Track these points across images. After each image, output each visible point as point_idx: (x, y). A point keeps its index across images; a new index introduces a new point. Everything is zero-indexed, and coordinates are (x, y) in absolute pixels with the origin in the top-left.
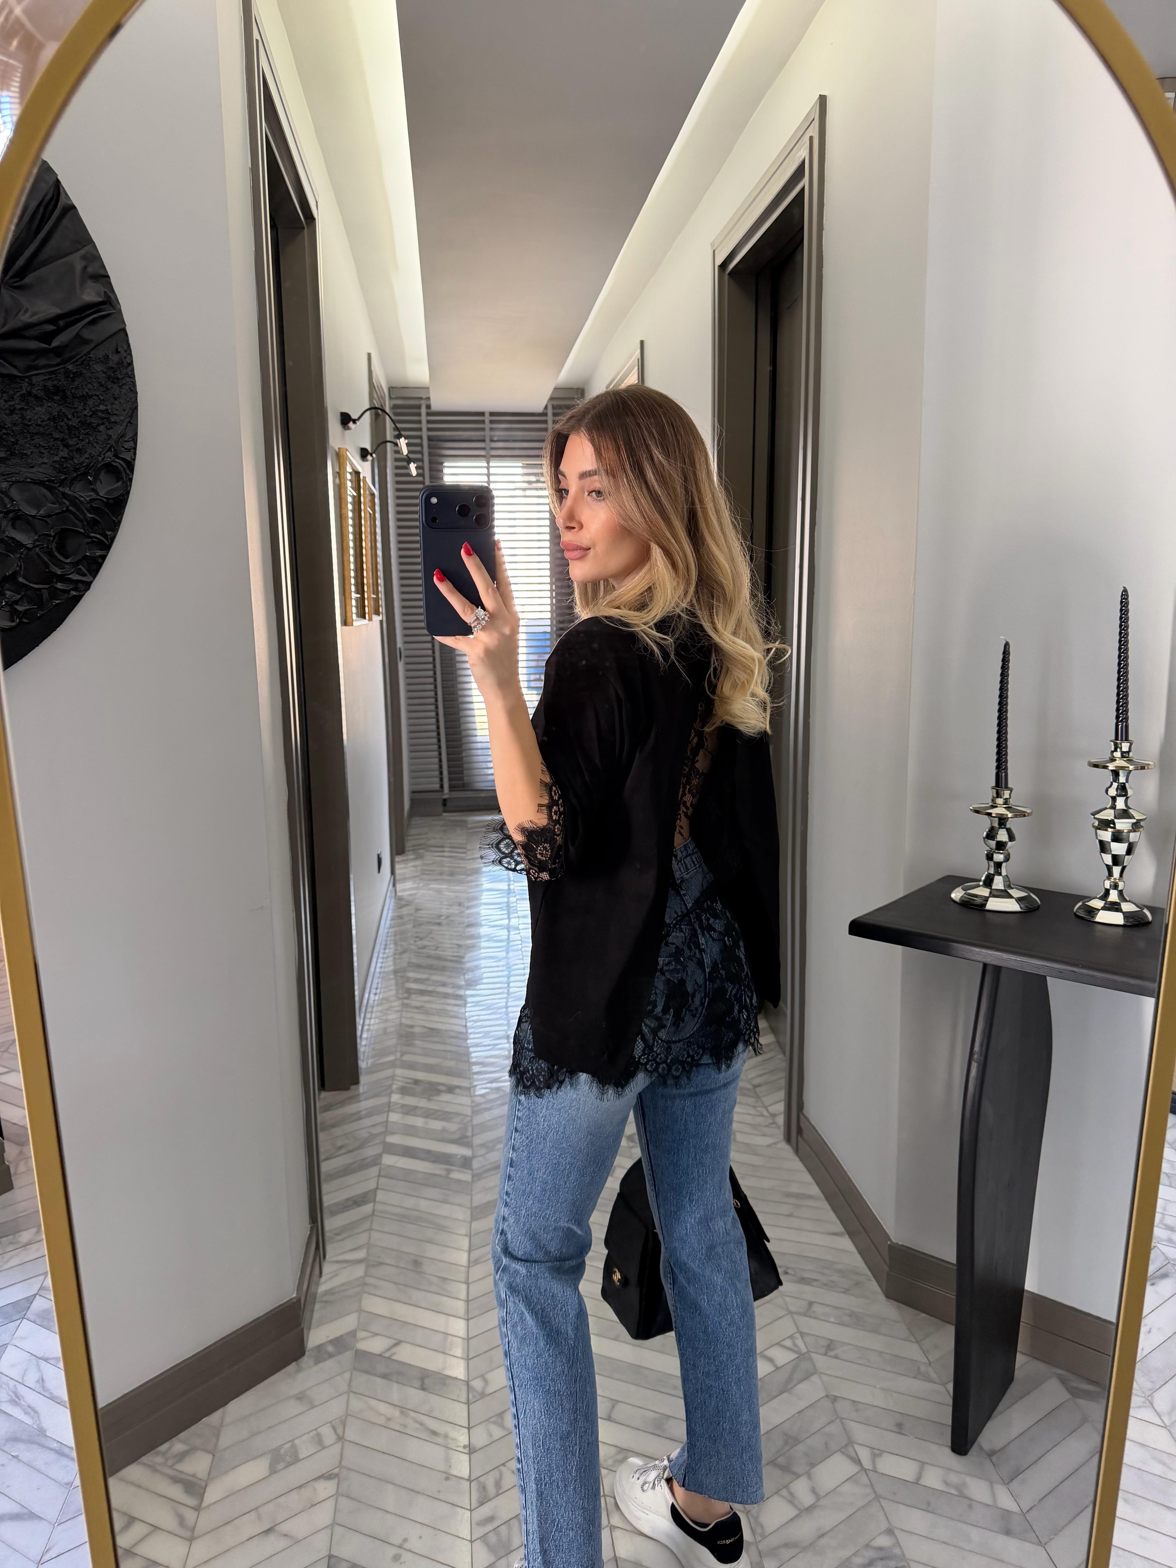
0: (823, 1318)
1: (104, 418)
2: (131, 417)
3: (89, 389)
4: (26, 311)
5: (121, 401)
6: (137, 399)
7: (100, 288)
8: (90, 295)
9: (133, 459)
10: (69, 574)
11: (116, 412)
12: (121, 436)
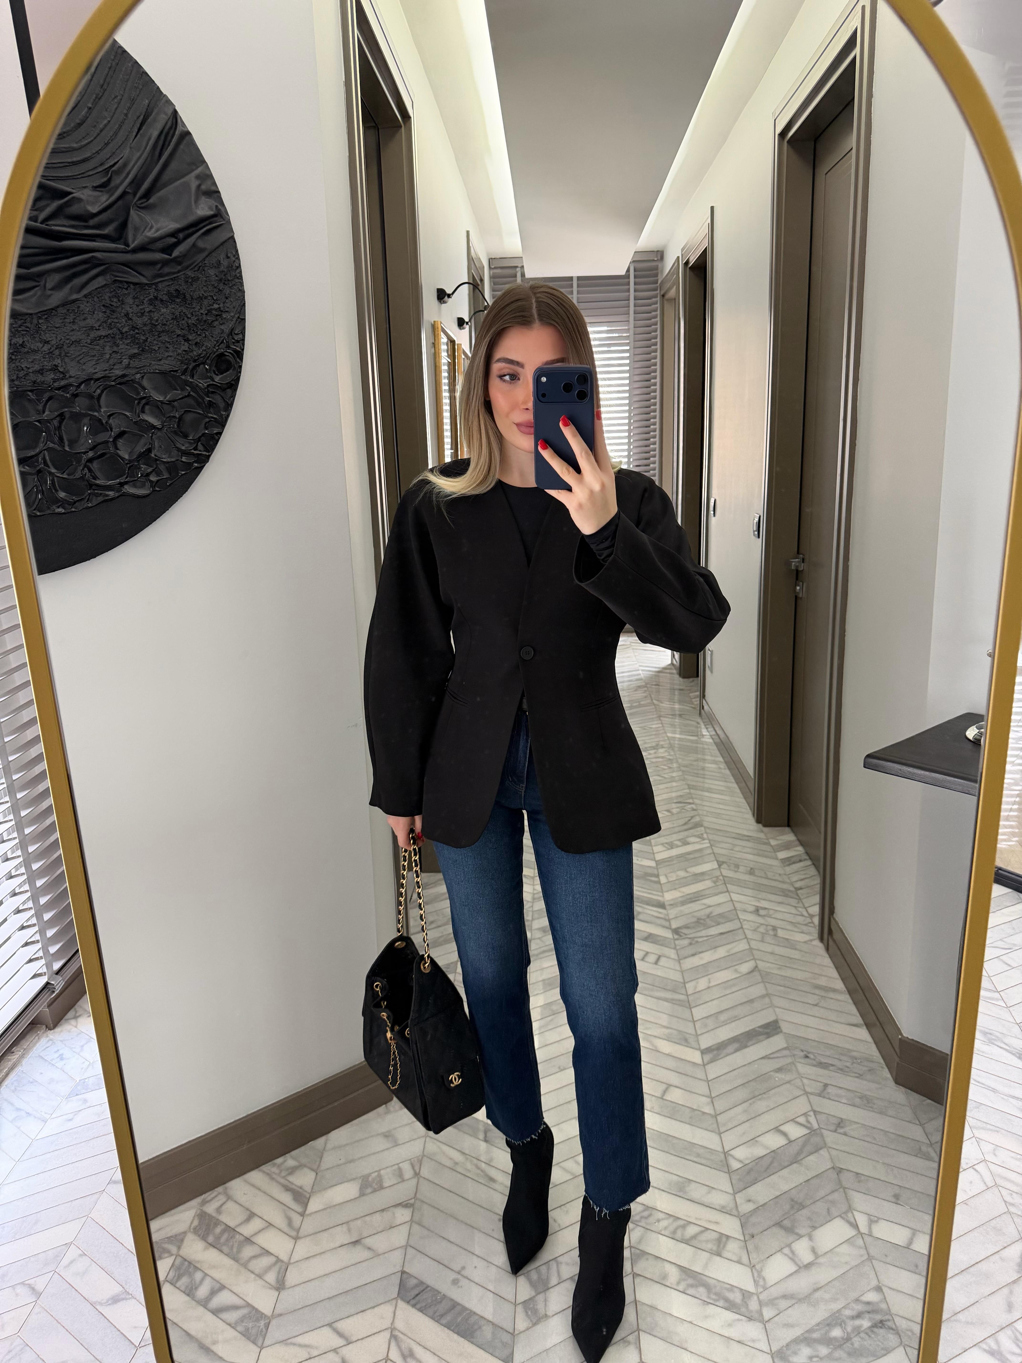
0: (836, 1099)
1: (217, 315)
2: (240, 313)
3: (205, 292)
4: (151, 228)
5: (232, 300)
6: (244, 297)
7: (212, 202)
8: (203, 209)
9: (242, 349)
10: (191, 449)
11: (227, 310)
12: (232, 330)
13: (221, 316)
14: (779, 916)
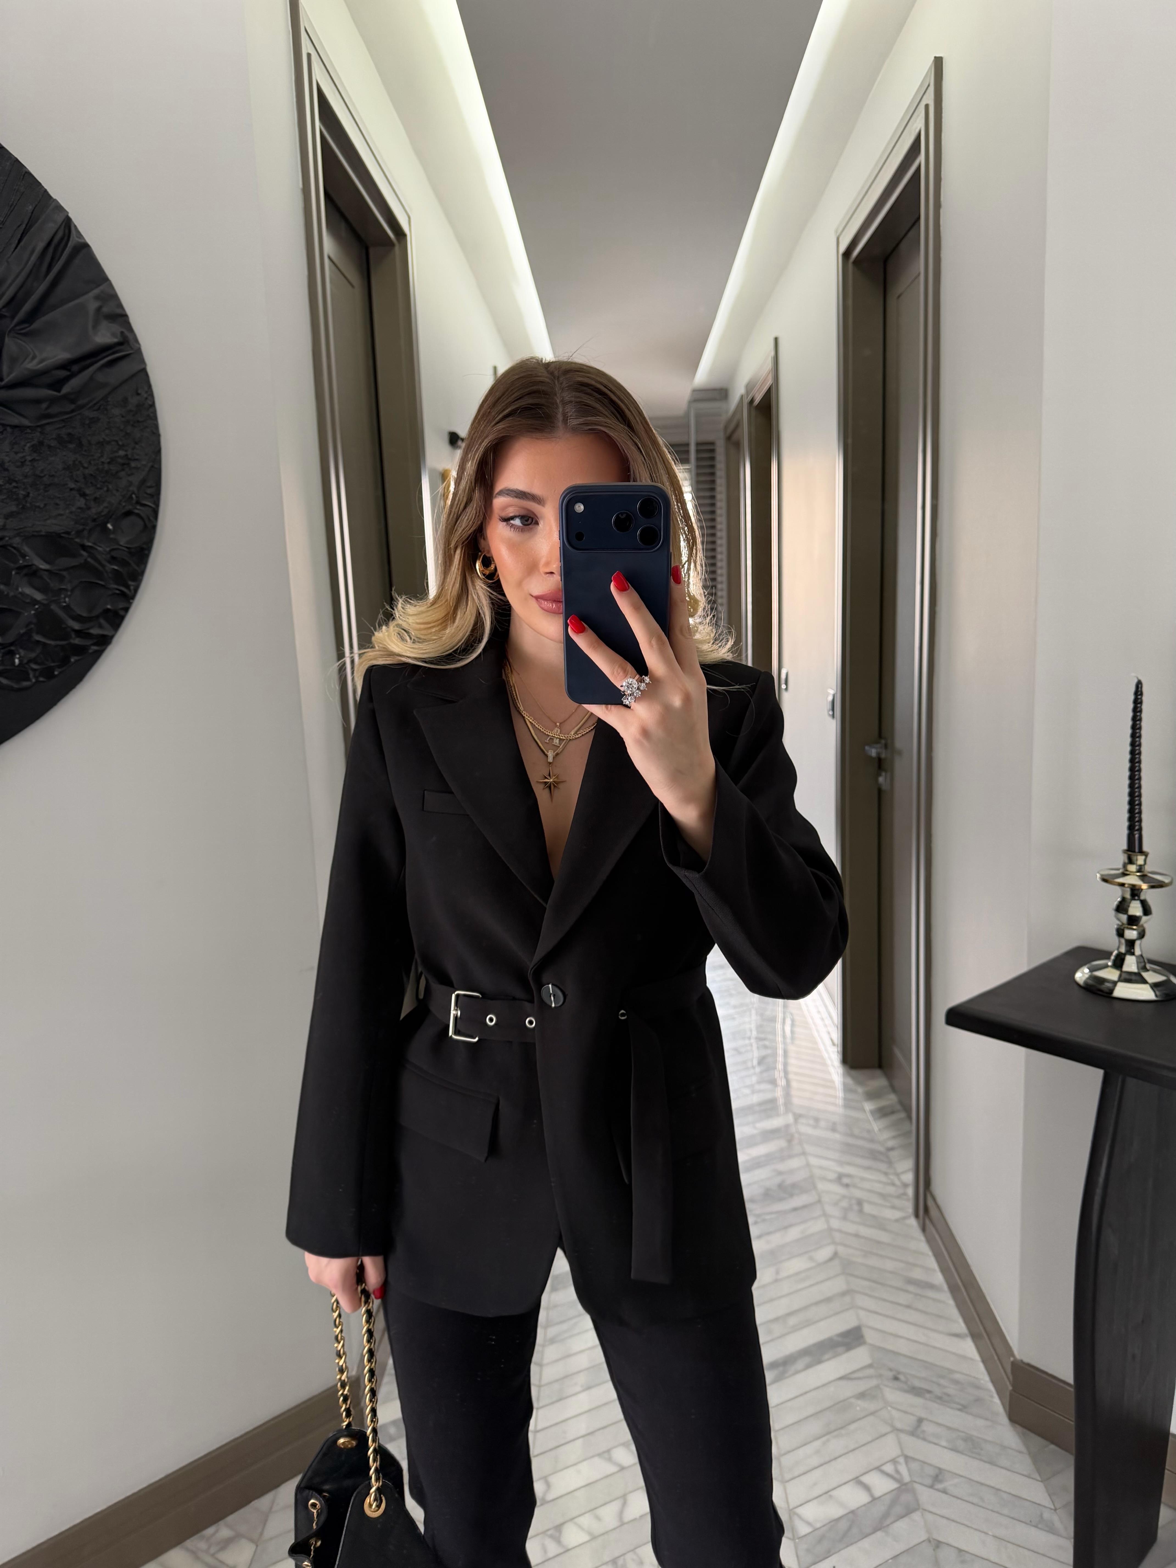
1: (123, 464)
2: (154, 461)
3: (107, 435)
5: (143, 445)
6: (159, 442)
7: (116, 328)
8: (104, 336)
9: (157, 503)
10: (88, 629)
11: (137, 457)
12: (143, 481)
13: (128, 464)
14: (867, 1185)
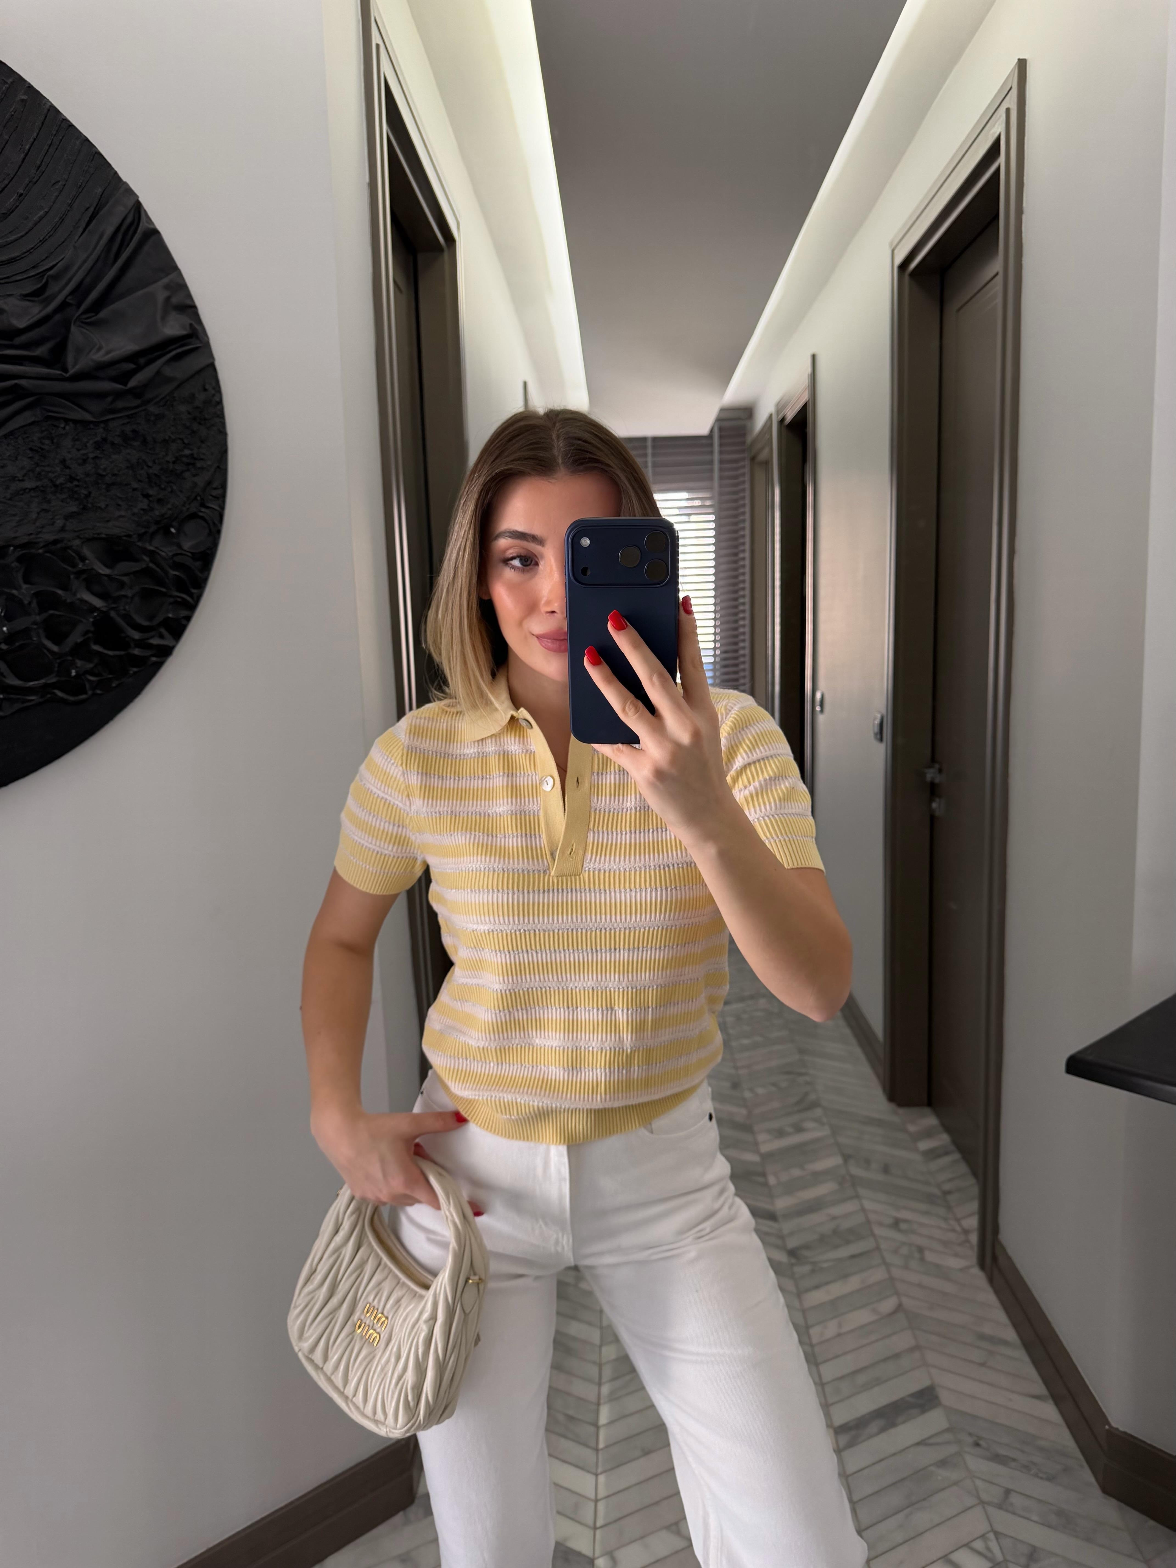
0: (1023, 1514)
2: (220, 461)
3: (172, 433)
4: (100, 349)
5: (209, 444)
6: (226, 440)
7: (186, 320)
8: (173, 328)
9: (222, 508)
10: (148, 639)
11: (202, 457)
12: (209, 483)
13: (194, 464)
14: (926, 1232)
